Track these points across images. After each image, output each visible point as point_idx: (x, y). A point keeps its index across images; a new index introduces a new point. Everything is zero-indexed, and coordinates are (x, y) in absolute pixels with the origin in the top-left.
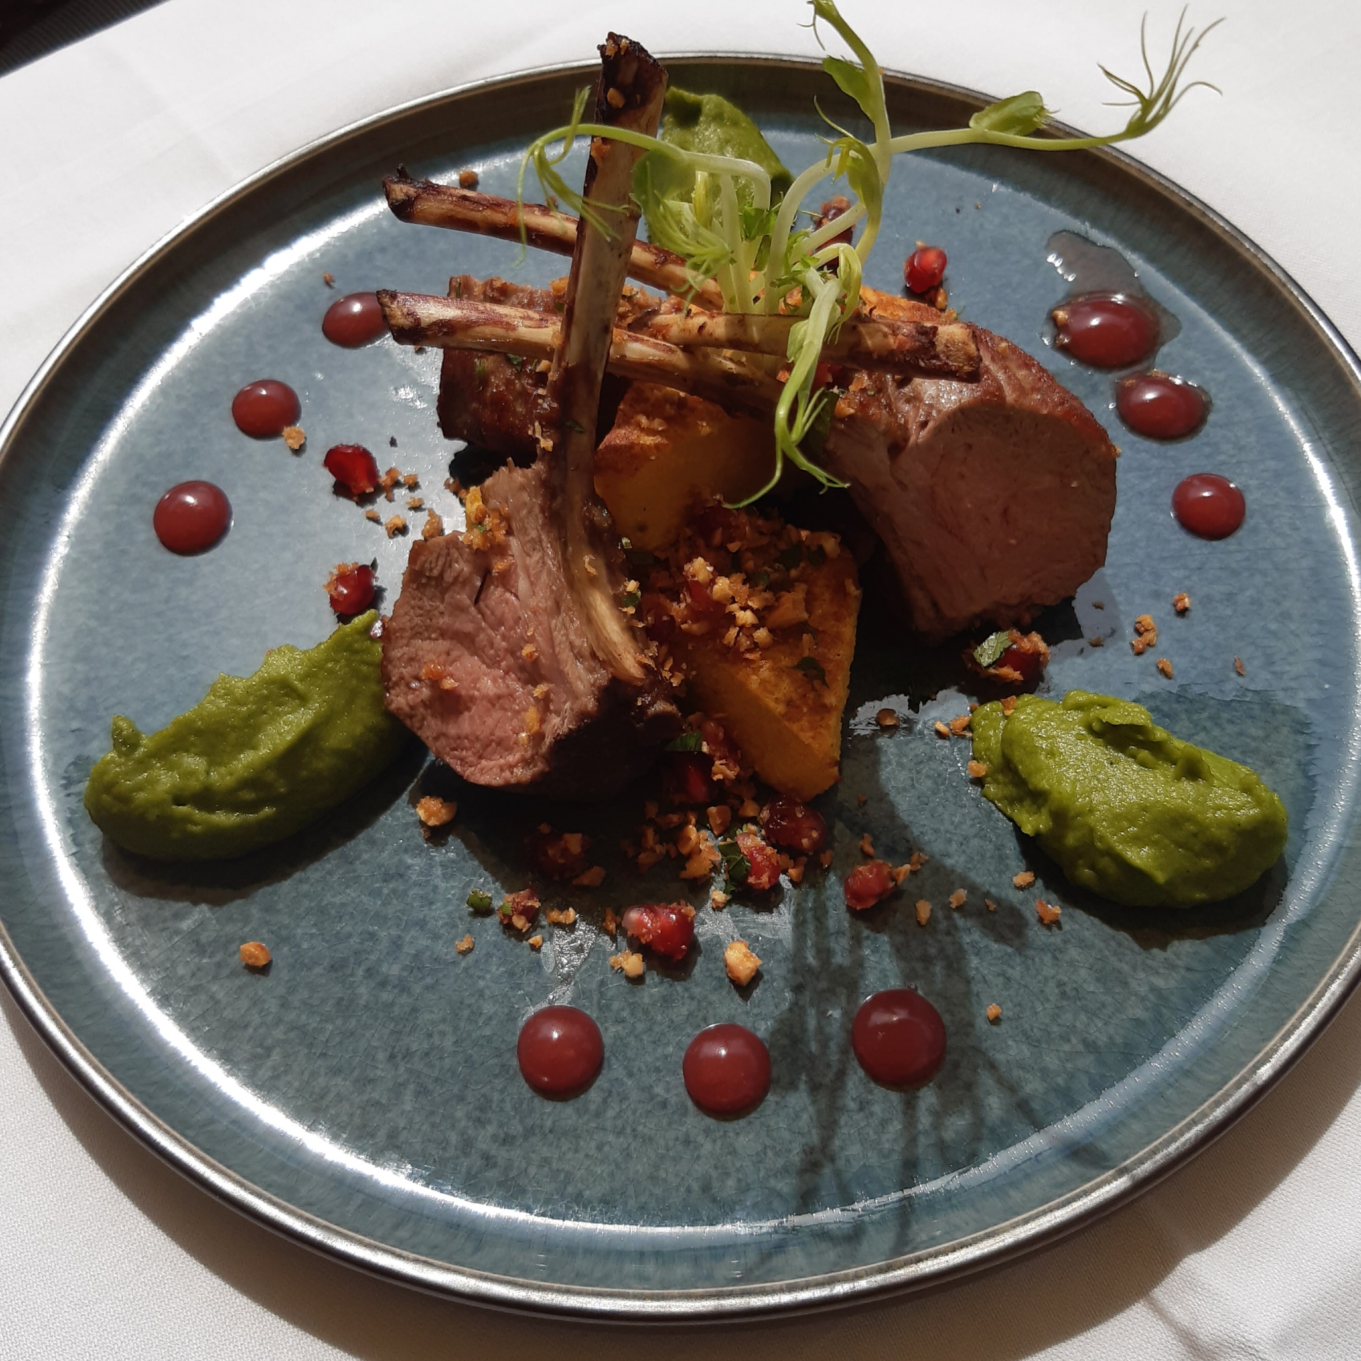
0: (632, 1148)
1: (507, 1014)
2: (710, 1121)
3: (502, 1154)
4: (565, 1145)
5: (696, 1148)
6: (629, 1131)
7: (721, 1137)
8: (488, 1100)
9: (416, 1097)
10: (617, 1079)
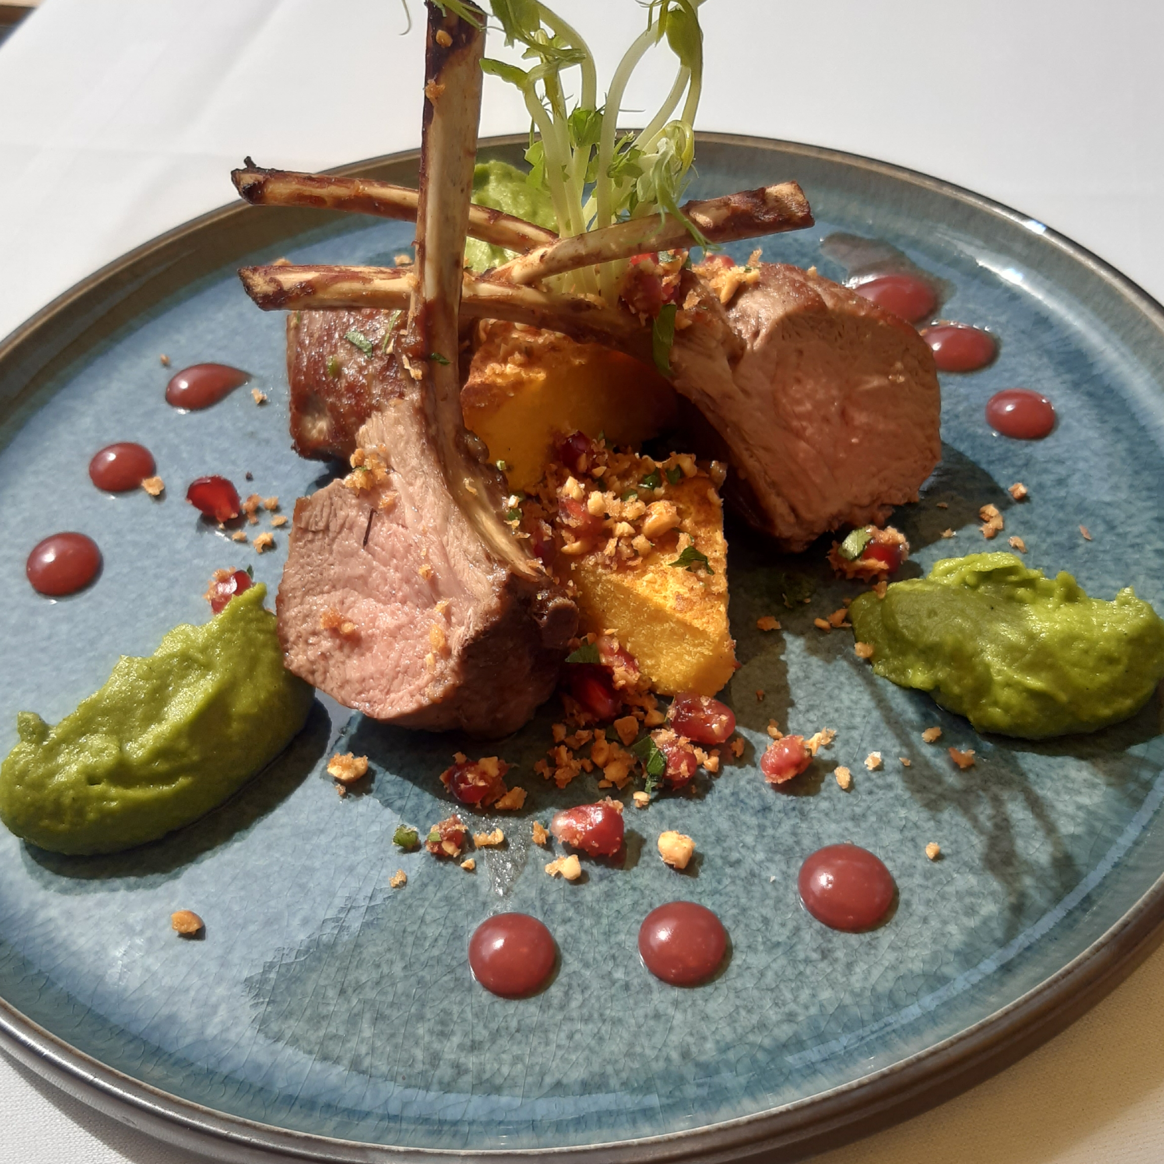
0: (603, 1031)
1: (452, 934)
2: (676, 993)
3: (471, 1061)
4: (534, 1040)
5: (667, 1021)
6: (596, 1016)
7: (690, 1006)
8: (447, 1012)
9: (374, 1024)
10: (574, 972)
